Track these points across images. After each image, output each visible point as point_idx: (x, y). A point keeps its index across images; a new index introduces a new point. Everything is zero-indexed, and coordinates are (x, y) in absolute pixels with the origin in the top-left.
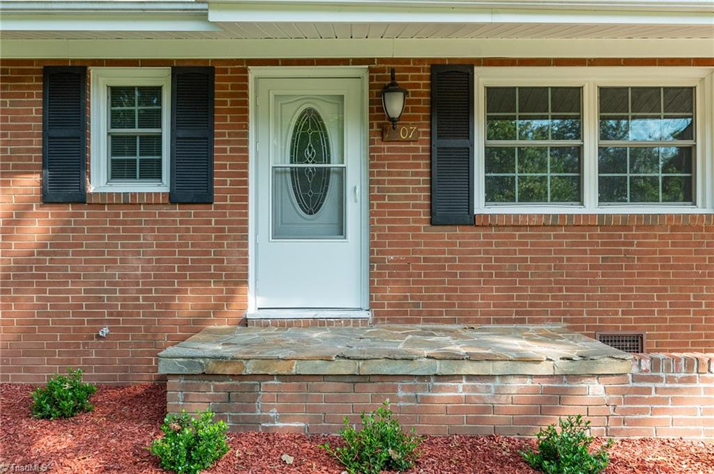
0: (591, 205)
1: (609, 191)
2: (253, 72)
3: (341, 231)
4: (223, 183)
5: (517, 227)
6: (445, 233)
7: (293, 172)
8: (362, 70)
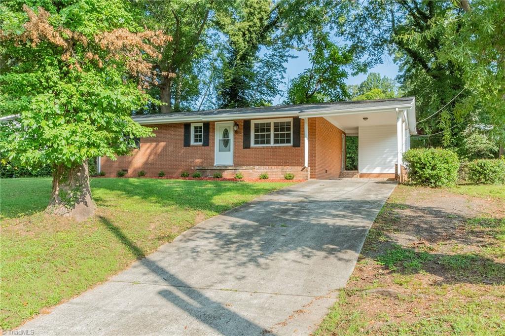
0: (272, 144)
1: (276, 142)
2: (216, 123)
3: (230, 151)
4: (211, 143)
5: (258, 149)
6: (246, 150)
7: (223, 140)
8: (233, 122)
